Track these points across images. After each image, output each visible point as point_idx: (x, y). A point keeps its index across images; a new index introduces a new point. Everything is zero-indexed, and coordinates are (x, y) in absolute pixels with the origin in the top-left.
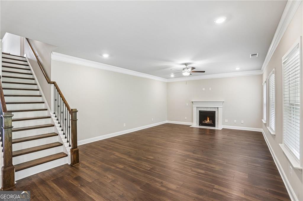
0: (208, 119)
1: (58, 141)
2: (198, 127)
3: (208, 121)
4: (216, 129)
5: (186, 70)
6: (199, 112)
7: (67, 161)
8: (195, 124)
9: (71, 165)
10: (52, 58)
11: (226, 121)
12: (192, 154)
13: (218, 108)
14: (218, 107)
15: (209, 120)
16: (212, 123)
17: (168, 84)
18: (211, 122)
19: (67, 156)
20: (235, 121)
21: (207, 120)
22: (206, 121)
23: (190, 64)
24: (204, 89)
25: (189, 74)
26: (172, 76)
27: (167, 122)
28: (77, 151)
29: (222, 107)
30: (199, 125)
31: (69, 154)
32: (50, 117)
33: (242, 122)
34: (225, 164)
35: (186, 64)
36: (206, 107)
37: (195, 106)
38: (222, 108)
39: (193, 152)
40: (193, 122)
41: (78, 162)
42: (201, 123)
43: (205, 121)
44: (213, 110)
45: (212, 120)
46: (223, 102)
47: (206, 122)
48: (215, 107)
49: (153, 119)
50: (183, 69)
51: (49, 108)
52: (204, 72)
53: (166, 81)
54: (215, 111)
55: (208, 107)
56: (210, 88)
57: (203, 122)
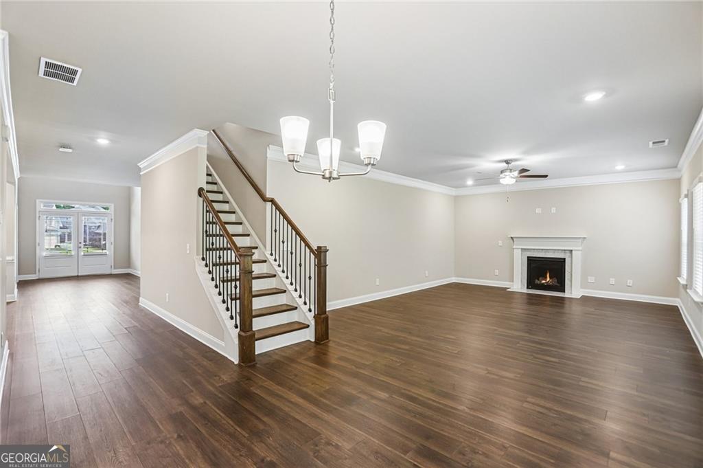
0: (548, 275)
1: (285, 303)
2: (525, 290)
3: (548, 279)
4: (566, 296)
5: (507, 173)
6: (528, 260)
7: (309, 335)
8: (518, 285)
9: (315, 342)
10: (268, 156)
11: (591, 279)
12: (527, 335)
13: (572, 251)
14: (571, 249)
15: (550, 278)
16: (558, 285)
17: (456, 199)
18: (555, 282)
19: (308, 326)
20: (612, 281)
21: (546, 278)
22: (543, 280)
23: (516, 160)
24: (538, 211)
25: (515, 180)
26: (470, 182)
27: (454, 280)
28: (327, 319)
29: (580, 248)
30: (528, 288)
31: (312, 323)
32: (265, 261)
33: (630, 282)
34: (596, 351)
35: (507, 162)
36: (542, 250)
37: (518, 247)
38: (580, 252)
39: (528, 332)
40: (513, 281)
41: (328, 339)
42: (531, 284)
43: (540, 278)
44: (561, 256)
45: (557, 278)
46: (585, 238)
47: (544, 282)
48: (565, 250)
49: (427, 272)
50: (502, 172)
51: (261, 245)
52: (546, 176)
53: (454, 192)
54: (565, 259)
55: (548, 250)
56: (555, 209)
57: (537, 282)
